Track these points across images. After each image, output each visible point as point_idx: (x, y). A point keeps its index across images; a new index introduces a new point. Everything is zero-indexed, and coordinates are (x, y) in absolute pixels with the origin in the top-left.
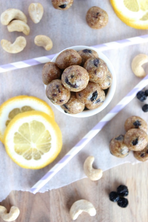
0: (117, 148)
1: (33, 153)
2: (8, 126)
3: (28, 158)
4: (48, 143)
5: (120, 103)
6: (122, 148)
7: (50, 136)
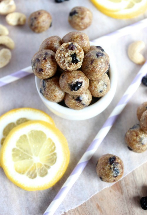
0: (135, 138)
1: (37, 169)
2: (4, 144)
3: (33, 176)
4: (52, 153)
5: (126, 93)
6: (140, 136)
7: (54, 144)
